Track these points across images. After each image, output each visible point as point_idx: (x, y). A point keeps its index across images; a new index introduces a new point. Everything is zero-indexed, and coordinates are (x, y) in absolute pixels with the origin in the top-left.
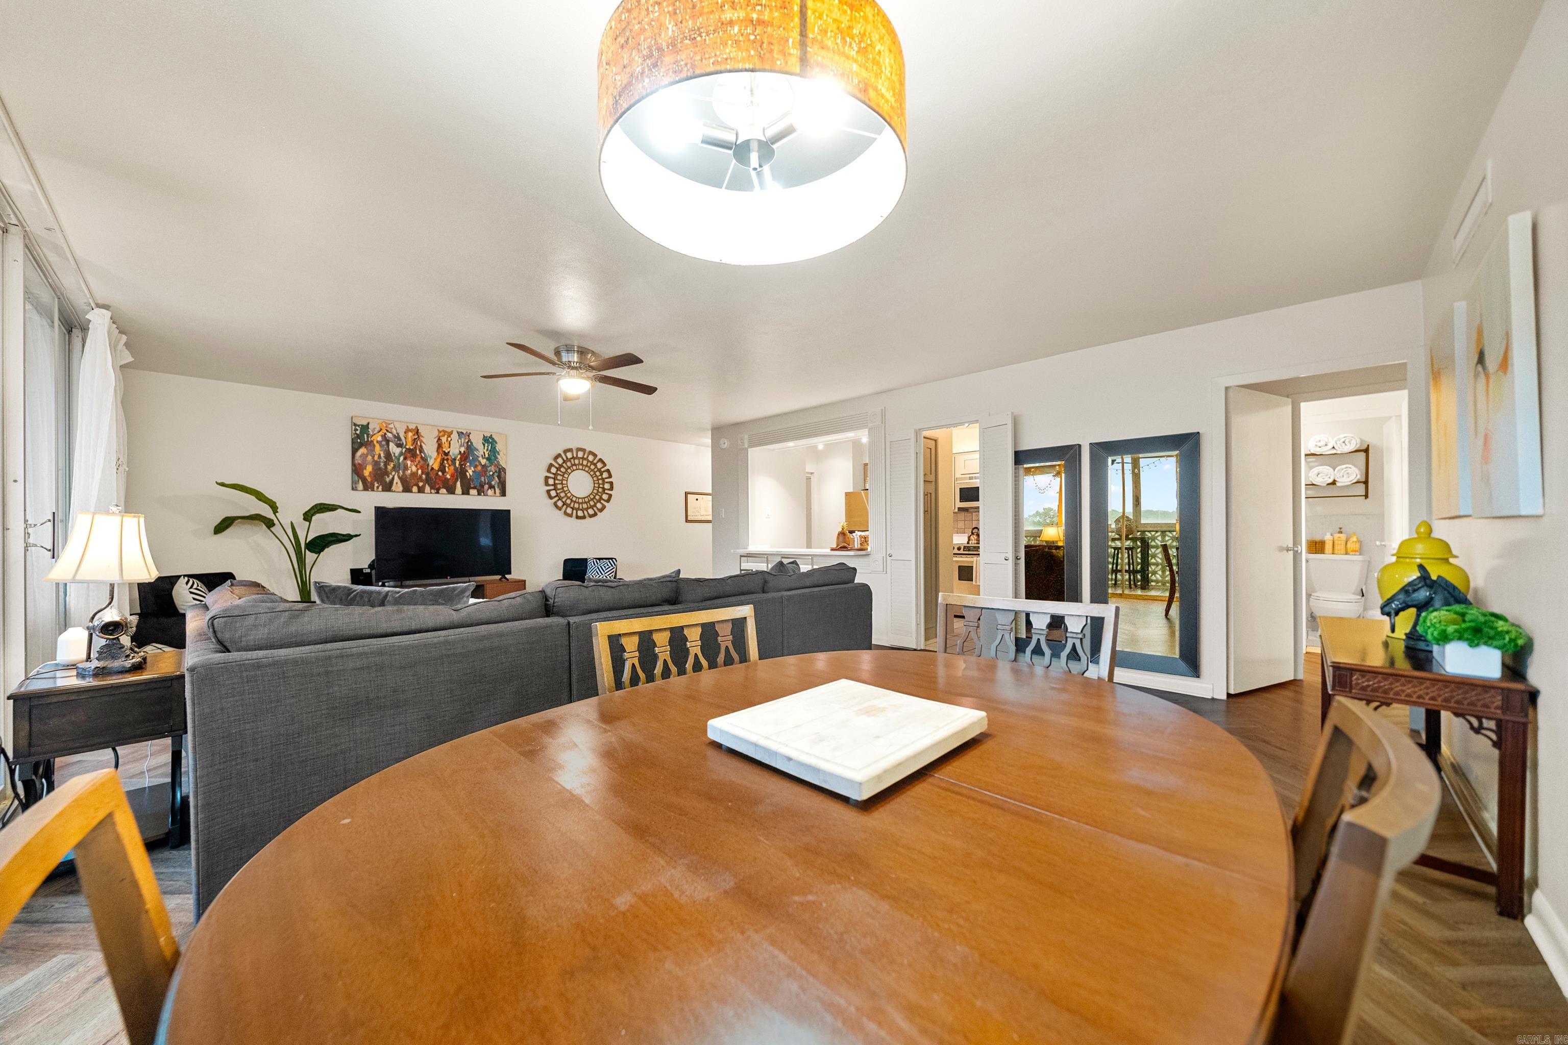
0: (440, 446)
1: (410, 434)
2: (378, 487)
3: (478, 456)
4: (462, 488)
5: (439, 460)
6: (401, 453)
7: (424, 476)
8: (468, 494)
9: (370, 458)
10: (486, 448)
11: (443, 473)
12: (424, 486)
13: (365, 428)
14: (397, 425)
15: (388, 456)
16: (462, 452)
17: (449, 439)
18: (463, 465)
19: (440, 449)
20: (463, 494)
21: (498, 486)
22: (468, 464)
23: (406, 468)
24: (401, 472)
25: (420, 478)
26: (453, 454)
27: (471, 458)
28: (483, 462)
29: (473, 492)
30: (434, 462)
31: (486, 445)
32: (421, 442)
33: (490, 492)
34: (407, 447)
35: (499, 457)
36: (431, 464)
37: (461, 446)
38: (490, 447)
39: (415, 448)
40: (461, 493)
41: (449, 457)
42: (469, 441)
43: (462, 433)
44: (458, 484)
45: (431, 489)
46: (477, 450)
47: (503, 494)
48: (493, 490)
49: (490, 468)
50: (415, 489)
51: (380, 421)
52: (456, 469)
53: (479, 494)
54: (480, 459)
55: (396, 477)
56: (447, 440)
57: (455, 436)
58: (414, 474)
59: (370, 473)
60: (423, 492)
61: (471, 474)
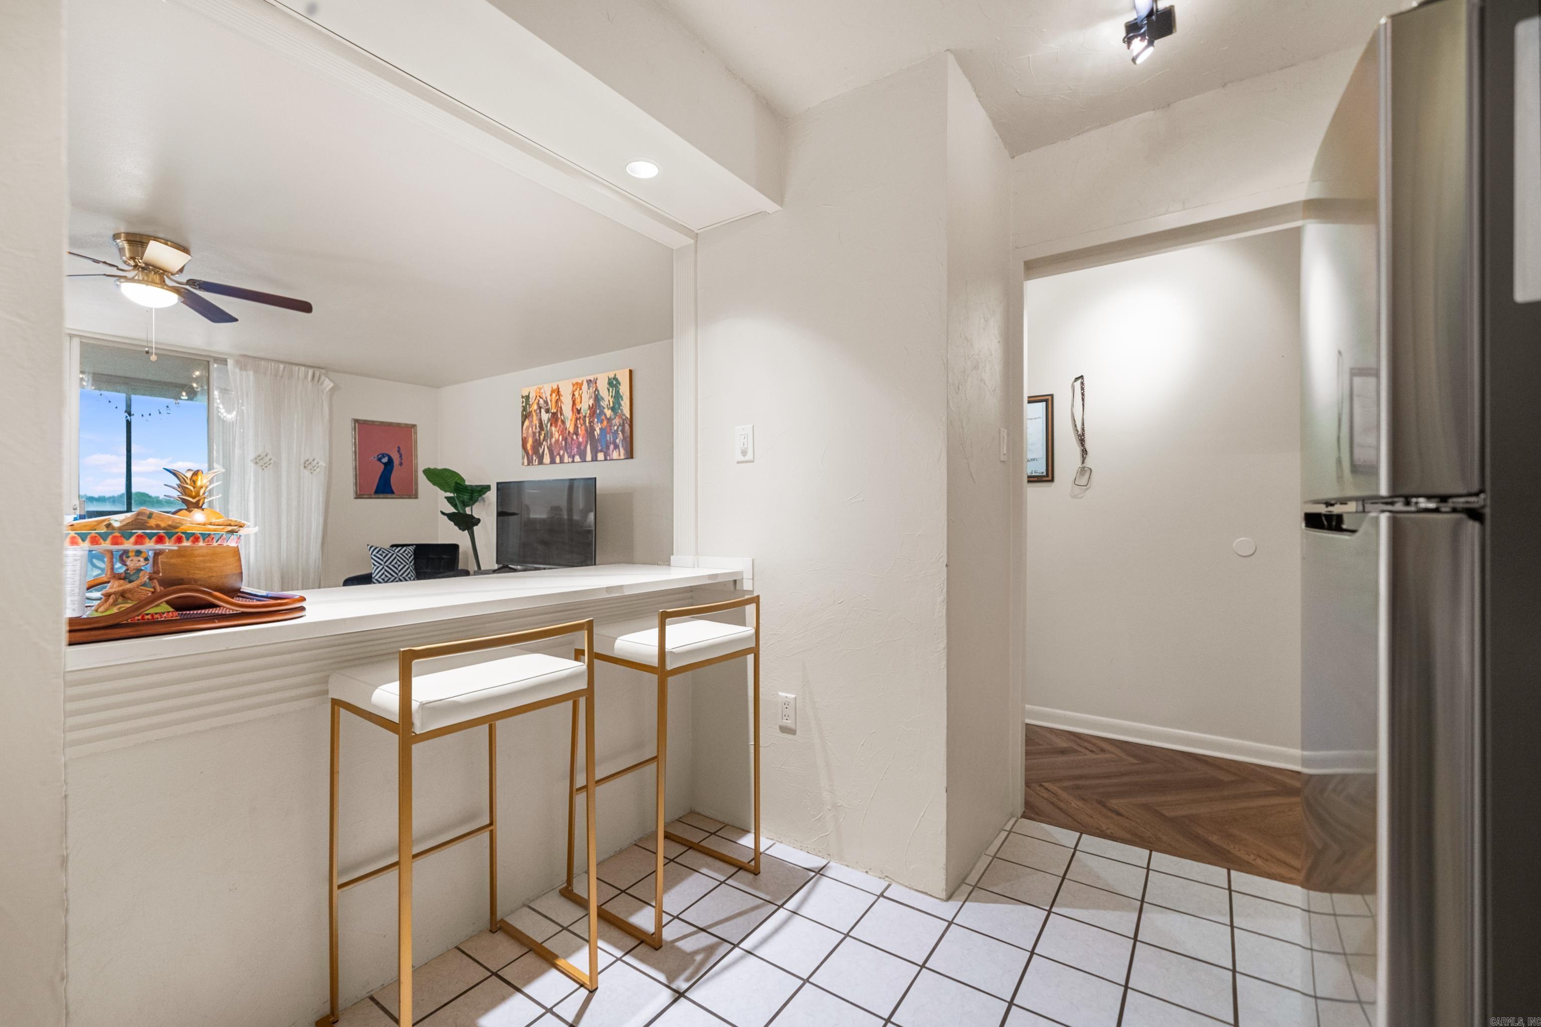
0: (574, 403)
1: (554, 395)
2: (535, 461)
3: (604, 408)
4: (591, 453)
5: (574, 420)
6: (549, 420)
7: (564, 443)
8: (596, 459)
9: (531, 429)
11: (577, 437)
12: (564, 454)
13: (528, 397)
14: (546, 388)
15: (541, 424)
16: (591, 406)
17: (581, 392)
18: (592, 422)
19: (575, 406)
20: (592, 460)
21: (622, 444)
22: (596, 420)
23: (552, 436)
24: (549, 441)
25: (561, 446)
26: (584, 411)
27: (598, 411)
28: (608, 413)
30: (570, 426)
31: (611, 389)
32: (561, 402)
33: (615, 455)
34: (552, 411)
36: (568, 428)
37: (589, 399)
38: (614, 391)
39: (557, 411)
40: (590, 459)
41: (581, 415)
42: (597, 389)
43: (590, 380)
44: (589, 447)
45: (569, 457)
46: (603, 399)
50: (558, 459)
51: (536, 388)
52: (586, 430)
54: (606, 411)
55: (546, 447)
56: (579, 393)
57: (585, 386)
58: (557, 442)
59: (531, 446)
60: (563, 462)
61: (598, 432)
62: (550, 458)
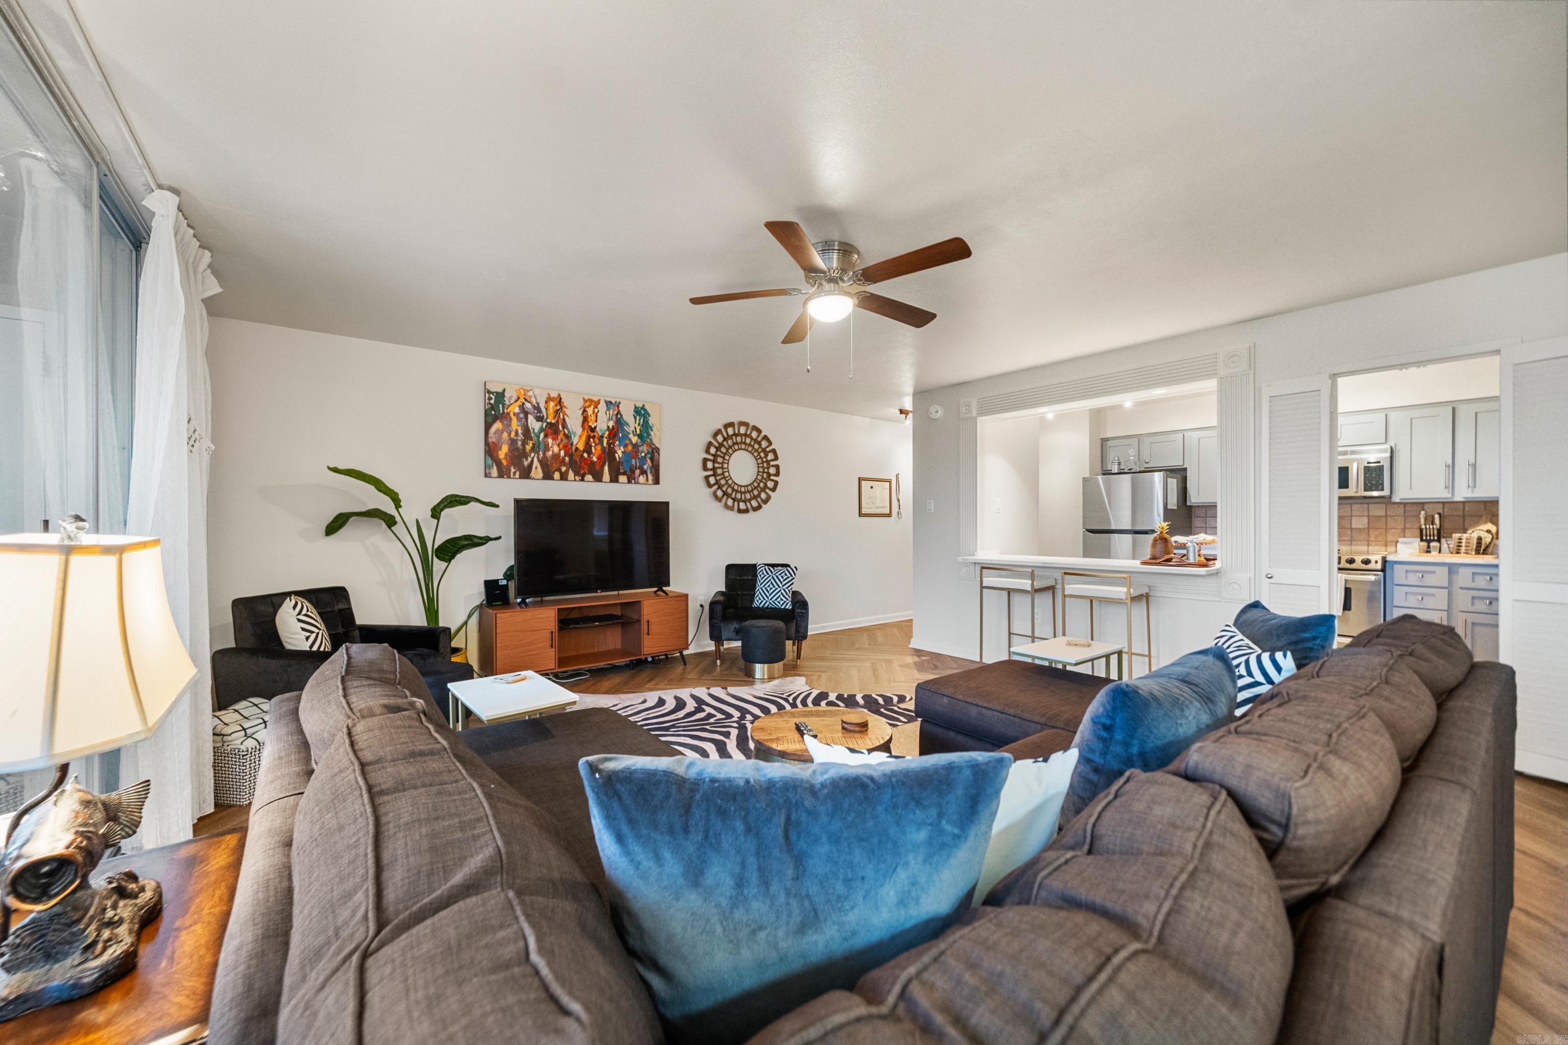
0: (585, 419)
1: (552, 404)
2: (515, 473)
3: (628, 433)
4: (610, 474)
5: (584, 438)
6: (541, 430)
7: (567, 459)
8: (617, 481)
9: (505, 435)
10: (638, 422)
11: (589, 456)
12: (567, 472)
13: (500, 396)
14: (537, 392)
15: (527, 431)
16: (611, 427)
17: (596, 410)
18: (611, 443)
19: (586, 424)
20: (611, 481)
21: (651, 470)
22: (617, 443)
23: (547, 448)
24: (541, 453)
25: (563, 462)
26: (600, 430)
27: (621, 435)
28: (634, 439)
29: (623, 479)
30: (578, 441)
31: (638, 417)
32: (565, 414)
33: (642, 479)
34: (549, 421)
35: (652, 433)
36: (575, 443)
37: (609, 420)
38: (642, 421)
39: (558, 422)
40: (609, 480)
41: (595, 434)
42: (619, 412)
43: (610, 402)
44: (606, 468)
45: (575, 475)
46: (628, 424)
47: (657, 481)
48: (645, 476)
49: (641, 448)
50: (557, 475)
51: (518, 388)
52: (603, 449)
53: (629, 482)
54: (631, 436)
55: (535, 459)
57: (602, 407)
58: (556, 456)
59: (506, 455)
60: (566, 479)
61: (621, 456)
62: (543, 472)
